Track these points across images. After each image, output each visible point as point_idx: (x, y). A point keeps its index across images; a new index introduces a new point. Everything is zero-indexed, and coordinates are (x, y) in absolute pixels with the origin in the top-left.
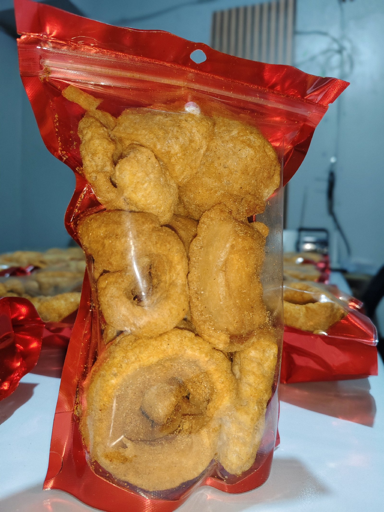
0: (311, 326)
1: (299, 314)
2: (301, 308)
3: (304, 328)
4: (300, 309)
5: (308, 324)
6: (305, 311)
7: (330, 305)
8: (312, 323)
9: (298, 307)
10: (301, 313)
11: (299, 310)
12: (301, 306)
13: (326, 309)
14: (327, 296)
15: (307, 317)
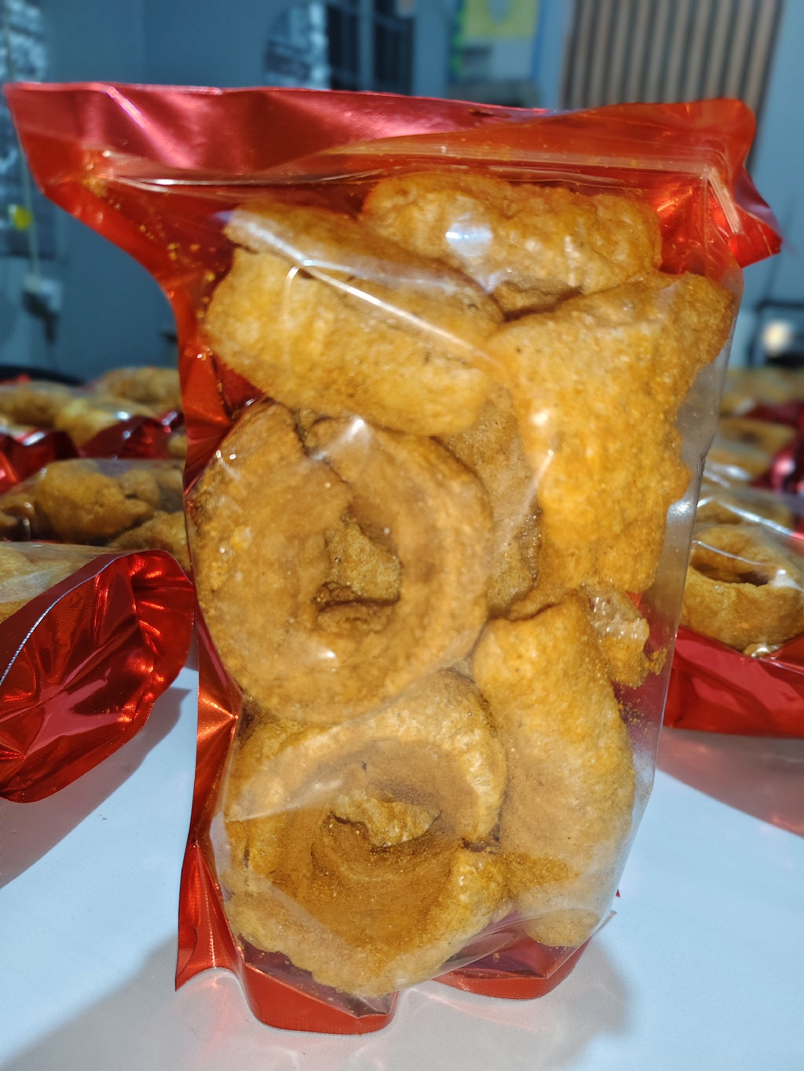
0: (744, 630)
1: (721, 602)
2: (726, 590)
3: (726, 637)
4: (725, 592)
5: (738, 626)
6: (735, 599)
7: (791, 594)
8: (745, 626)
9: (719, 587)
10: (726, 602)
11: (722, 594)
12: (727, 585)
13: (781, 602)
14: (790, 574)
15: (737, 611)
